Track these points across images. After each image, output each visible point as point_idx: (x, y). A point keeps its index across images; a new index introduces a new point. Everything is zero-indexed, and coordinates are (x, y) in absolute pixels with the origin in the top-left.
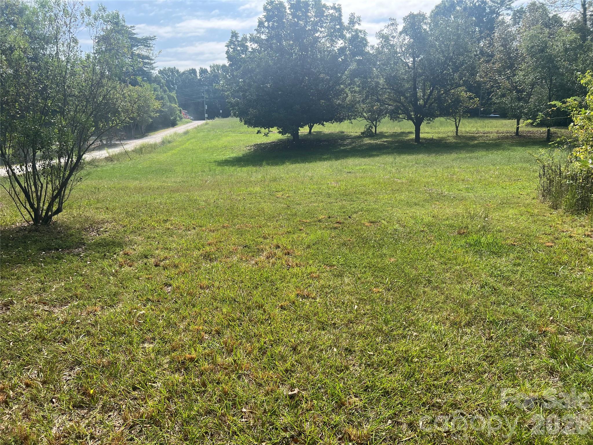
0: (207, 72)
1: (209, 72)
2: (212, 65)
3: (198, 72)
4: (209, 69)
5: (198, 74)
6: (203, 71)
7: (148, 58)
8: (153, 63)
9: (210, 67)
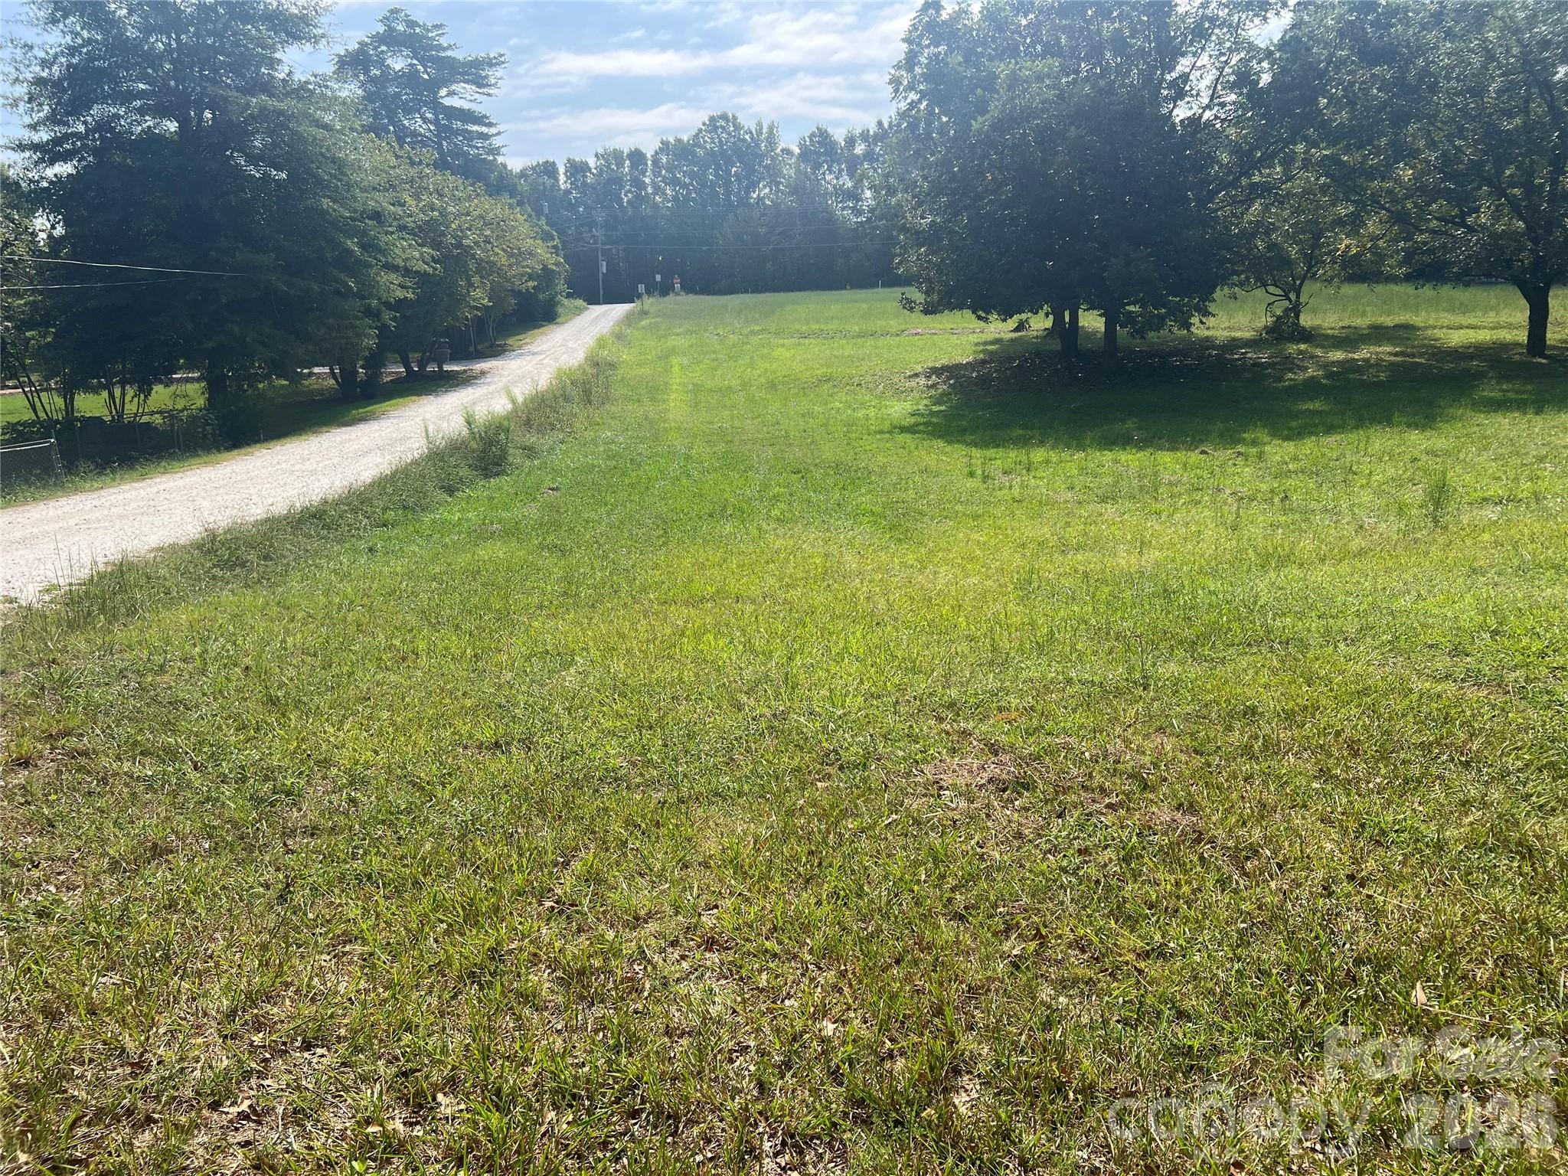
0: (590, 170)
1: (594, 171)
2: (601, 151)
3: (562, 170)
4: (592, 162)
5: (562, 178)
6: (577, 169)
7: (480, 120)
8: (493, 135)
9: (596, 155)
